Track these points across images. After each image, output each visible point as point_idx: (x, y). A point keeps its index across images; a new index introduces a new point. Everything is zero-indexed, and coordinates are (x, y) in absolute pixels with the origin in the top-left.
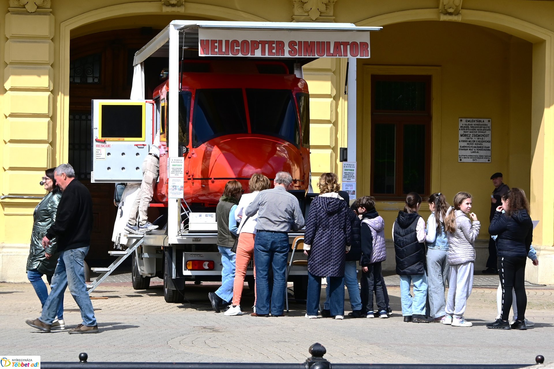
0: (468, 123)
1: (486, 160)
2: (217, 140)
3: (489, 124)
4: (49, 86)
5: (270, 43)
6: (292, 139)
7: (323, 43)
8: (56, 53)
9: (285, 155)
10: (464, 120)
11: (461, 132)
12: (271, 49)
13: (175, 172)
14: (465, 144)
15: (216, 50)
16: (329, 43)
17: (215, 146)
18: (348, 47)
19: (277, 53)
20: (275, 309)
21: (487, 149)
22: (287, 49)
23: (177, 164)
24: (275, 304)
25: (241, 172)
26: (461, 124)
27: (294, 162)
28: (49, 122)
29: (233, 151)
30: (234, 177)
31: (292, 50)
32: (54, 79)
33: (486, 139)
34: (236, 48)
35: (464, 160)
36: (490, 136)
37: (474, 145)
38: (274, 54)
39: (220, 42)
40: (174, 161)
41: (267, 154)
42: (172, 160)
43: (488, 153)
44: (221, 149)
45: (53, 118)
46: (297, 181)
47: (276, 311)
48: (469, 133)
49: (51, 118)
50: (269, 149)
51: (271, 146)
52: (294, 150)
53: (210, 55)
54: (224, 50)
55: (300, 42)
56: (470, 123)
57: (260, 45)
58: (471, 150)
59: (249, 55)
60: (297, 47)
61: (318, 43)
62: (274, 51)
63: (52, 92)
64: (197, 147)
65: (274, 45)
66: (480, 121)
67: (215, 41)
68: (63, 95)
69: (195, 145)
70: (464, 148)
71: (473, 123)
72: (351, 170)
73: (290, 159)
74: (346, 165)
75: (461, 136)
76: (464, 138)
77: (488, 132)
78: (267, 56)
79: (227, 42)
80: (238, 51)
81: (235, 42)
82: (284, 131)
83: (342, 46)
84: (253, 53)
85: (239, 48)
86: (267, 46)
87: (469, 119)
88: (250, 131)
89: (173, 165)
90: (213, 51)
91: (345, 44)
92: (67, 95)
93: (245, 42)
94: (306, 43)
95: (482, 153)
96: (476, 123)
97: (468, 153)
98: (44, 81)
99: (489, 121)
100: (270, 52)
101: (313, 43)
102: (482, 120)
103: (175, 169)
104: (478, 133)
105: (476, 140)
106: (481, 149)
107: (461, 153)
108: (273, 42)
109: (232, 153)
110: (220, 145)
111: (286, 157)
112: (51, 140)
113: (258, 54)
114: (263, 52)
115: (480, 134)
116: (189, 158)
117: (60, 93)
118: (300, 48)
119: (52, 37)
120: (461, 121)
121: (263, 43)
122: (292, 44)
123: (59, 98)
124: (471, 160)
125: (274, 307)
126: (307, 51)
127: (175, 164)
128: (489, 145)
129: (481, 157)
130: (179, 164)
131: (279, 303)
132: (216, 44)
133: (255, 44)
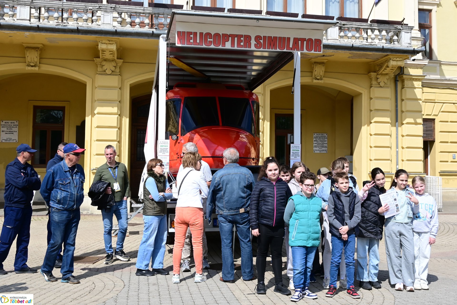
0: (317, 135)
1: (325, 152)
2: (198, 130)
3: (327, 136)
4: (118, 112)
5: (239, 36)
6: (249, 130)
7: (284, 38)
8: (122, 95)
9: (245, 140)
10: (316, 134)
11: (314, 139)
12: (239, 42)
13: (162, 152)
14: (316, 145)
15: (192, 41)
16: (289, 39)
17: (197, 134)
18: (305, 42)
19: (245, 46)
20: (246, 274)
21: (326, 147)
22: (253, 42)
23: (164, 145)
24: (245, 270)
25: (214, 152)
26: (314, 136)
27: (252, 145)
28: (117, 131)
29: (209, 137)
30: (210, 156)
31: (258, 44)
32: (121, 109)
33: (325, 142)
34: (209, 40)
35: (316, 152)
36: (327, 141)
37: (320, 145)
38: (242, 46)
39: (195, 34)
40: (161, 142)
41: (233, 139)
42: (160, 142)
43: (326, 149)
44: (201, 136)
45: (120, 129)
46: (254, 159)
47: (247, 277)
48: (318, 140)
49: (119, 129)
50: (234, 136)
51: (235, 134)
52: (251, 137)
53: (186, 45)
54: (198, 41)
55: (265, 37)
56: (318, 135)
57: (230, 38)
58: (318, 147)
59: (220, 47)
60: (262, 41)
61: (280, 38)
62: (242, 44)
63: (119, 115)
64: (184, 135)
65: (242, 39)
66: (323, 135)
67: (191, 33)
68: (125, 118)
69: (183, 134)
70: (316, 147)
71: (320, 135)
72: (297, 150)
73: (250, 143)
74: (293, 146)
75: (315, 141)
76: (316, 142)
77: (326, 140)
78: (236, 48)
79: (201, 34)
80: (210, 42)
81: (208, 35)
82: (244, 124)
83: (300, 42)
84: (224, 45)
85: (212, 40)
86: (236, 39)
87: (318, 134)
88: (221, 124)
89: (161, 146)
90: (189, 42)
91: (303, 40)
92: (127, 118)
93: (217, 35)
94: (270, 37)
95: (323, 149)
96: (321, 135)
97: (317, 149)
98: (115, 110)
99: (326, 135)
100: (239, 45)
101: (275, 38)
102: (324, 134)
103: (162, 149)
104: (322, 140)
105: (321, 143)
106: (323, 147)
107: (314, 149)
108: (241, 36)
109: (208, 138)
110: (200, 134)
111: (247, 141)
112: (118, 140)
113: (228, 46)
114: (233, 44)
115: (323, 140)
116: (179, 143)
117: (124, 117)
118: (265, 41)
119: (120, 87)
120: (314, 134)
121: (233, 36)
122: (258, 38)
123: (123, 119)
124: (319, 152)
125: (245, 272)
126: (270, 45)
127: (162, 145)
128: (326, 145)
129: (323, 150)
130: (165, 145)
131: (248, 269)
132: (192, 36)
133: (226, 37)
